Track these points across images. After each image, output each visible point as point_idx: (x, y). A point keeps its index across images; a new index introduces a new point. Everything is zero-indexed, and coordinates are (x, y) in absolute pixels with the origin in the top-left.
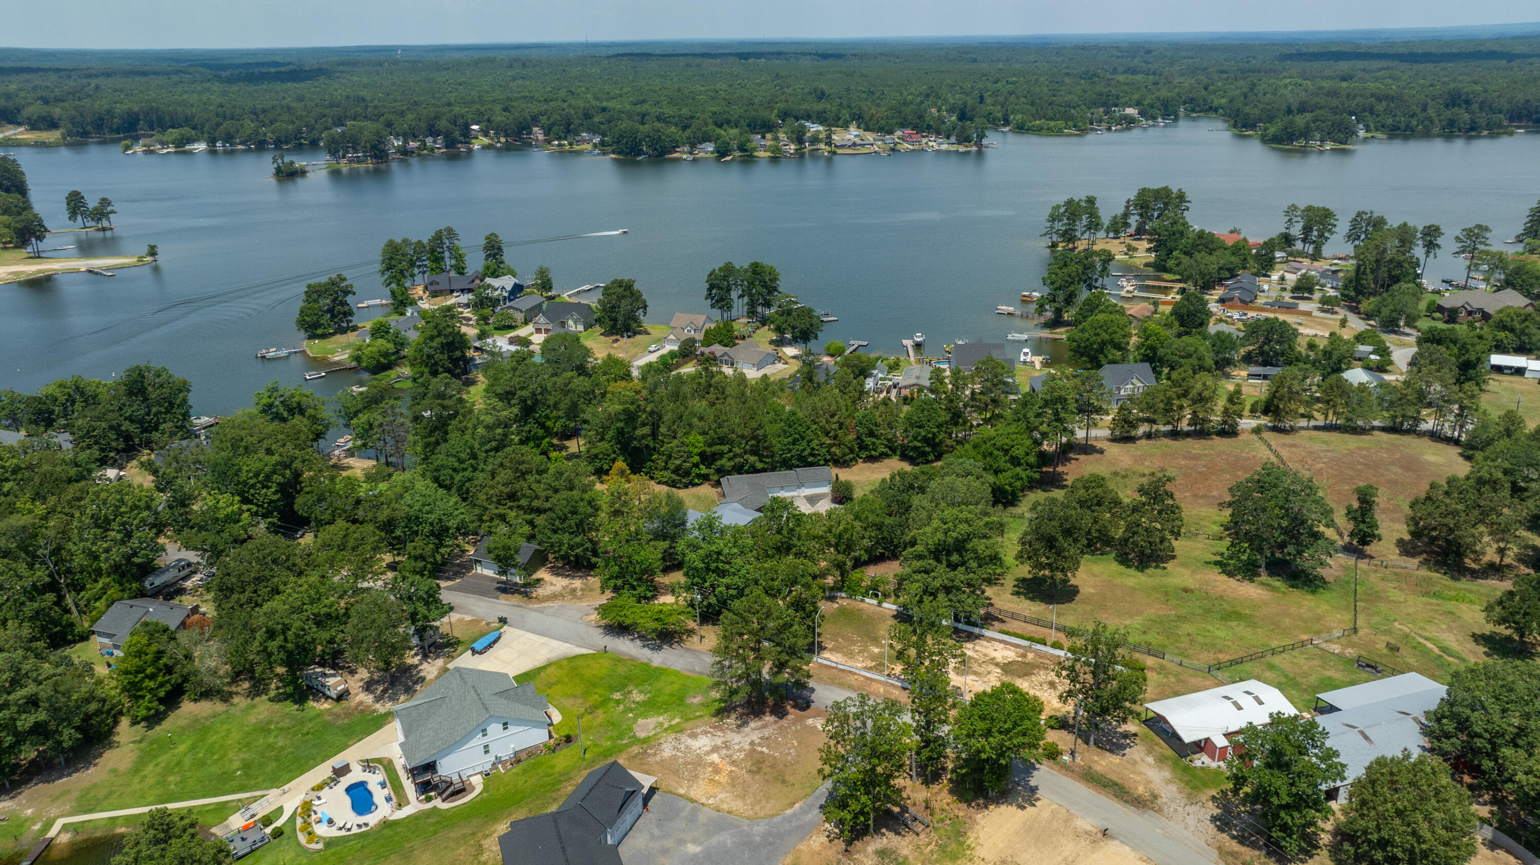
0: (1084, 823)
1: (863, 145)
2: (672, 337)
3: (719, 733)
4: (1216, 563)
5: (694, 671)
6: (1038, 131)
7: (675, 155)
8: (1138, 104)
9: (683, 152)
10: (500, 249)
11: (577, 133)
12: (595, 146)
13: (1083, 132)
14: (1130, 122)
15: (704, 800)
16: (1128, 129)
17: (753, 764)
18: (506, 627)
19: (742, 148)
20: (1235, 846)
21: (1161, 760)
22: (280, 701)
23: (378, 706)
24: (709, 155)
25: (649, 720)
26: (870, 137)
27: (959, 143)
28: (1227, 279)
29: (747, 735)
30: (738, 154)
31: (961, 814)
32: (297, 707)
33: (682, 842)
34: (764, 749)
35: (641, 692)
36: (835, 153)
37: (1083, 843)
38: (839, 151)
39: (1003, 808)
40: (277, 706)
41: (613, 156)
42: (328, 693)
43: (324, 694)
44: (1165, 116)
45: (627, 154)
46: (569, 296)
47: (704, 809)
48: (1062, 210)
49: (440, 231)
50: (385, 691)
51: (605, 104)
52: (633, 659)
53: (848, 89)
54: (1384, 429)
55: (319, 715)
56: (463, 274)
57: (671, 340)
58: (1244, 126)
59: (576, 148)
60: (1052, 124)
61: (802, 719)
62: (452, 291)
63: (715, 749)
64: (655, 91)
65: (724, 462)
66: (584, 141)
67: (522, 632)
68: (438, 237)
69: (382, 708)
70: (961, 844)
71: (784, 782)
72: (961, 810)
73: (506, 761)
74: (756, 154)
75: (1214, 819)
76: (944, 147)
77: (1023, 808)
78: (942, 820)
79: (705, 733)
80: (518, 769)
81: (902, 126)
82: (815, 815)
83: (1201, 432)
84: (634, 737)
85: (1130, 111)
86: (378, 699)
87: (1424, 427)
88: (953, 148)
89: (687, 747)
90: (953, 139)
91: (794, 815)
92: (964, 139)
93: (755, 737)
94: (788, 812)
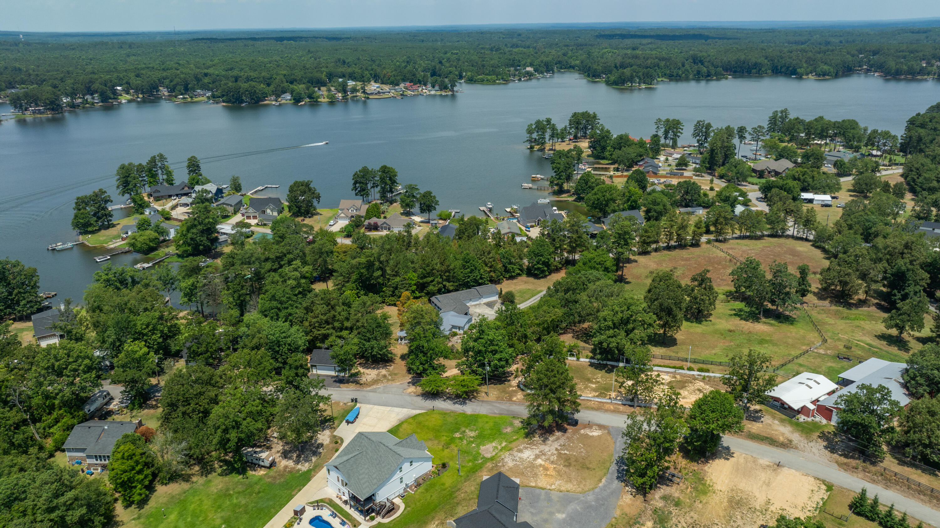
0: (764, 461)
1: (384, 93)
2: (342, 215)
3: (534, 447)
4: (735, 315)
5: (495, 413)
6: (482, 82)
7: (266, 102)
8: (531, 65)
9: (270, 100)
10: (198, 166)
11: (194, 89)
12: (208, 98)
13: (507, 82)
14: (530, 76)
15: (549, 487)
16: (530, 79)
17: (565, 462)
18: (358, 405)
19: (310, 97)
20: (843, 460)
21: (782, 421)
22: (226, 475)
23: (299, 466)
24: (288, 102)
25: (487, 446)
26: (386, 88)
27: (441, 90)
28: (639, 161)
29: (551, 445)
30: (307, 100)
31: (696, 468)
32: (241, 476)
33: (551, 514)
34: (566, 452)
35: (471, 430)
36: (368, 98)
37: (769, 472)
38: (370, 97)
39: (717, 461)
40: (227, 479)
41: (224, 104)
42: (262, 464)
43: (259, 465)
44: (548, 71)
45: (233, 103)
46: (252, 194)
47: (552, 492)
48: (534, 127)
49: (154, 157)
50: (299, 456)
51: (206, 71)
52: (453, 412)
53: (358, 59)
54: (769, 236)
55: (261, 478)
56: (172, 184)
57: (342, 217)
58: (594, 76)
59: (195, 100)
60: (489, 77)
61: (577, 431)
62: (170, 196)
63: (537, 457)
64: (237, 62)
65: (431, 288)
66: (200, 95)
67: (371, 406)
68: (153, 161)
69: (304, 467)
70: (704, 485)
71: (588, 468)
72: (694, 466)
73: (411, 486)
74: (319, 100)
75: (826, 447)
76: (433, 92)
77: (728, 459)
78: (687, 474)
79: (527, 448)
80: (421, 489)
81: (404, 80)
82: (617, 484)
83: (682, 246)
84: (484, 457)
85: (529, 69)
86: (297, 462)
87: (790, 233)
88: (439, 93)
89: (520, 458)
90: (437, 88)
91: (605, 486)
92: (444, 87)
93: (556, 445)
94: (600, 485)
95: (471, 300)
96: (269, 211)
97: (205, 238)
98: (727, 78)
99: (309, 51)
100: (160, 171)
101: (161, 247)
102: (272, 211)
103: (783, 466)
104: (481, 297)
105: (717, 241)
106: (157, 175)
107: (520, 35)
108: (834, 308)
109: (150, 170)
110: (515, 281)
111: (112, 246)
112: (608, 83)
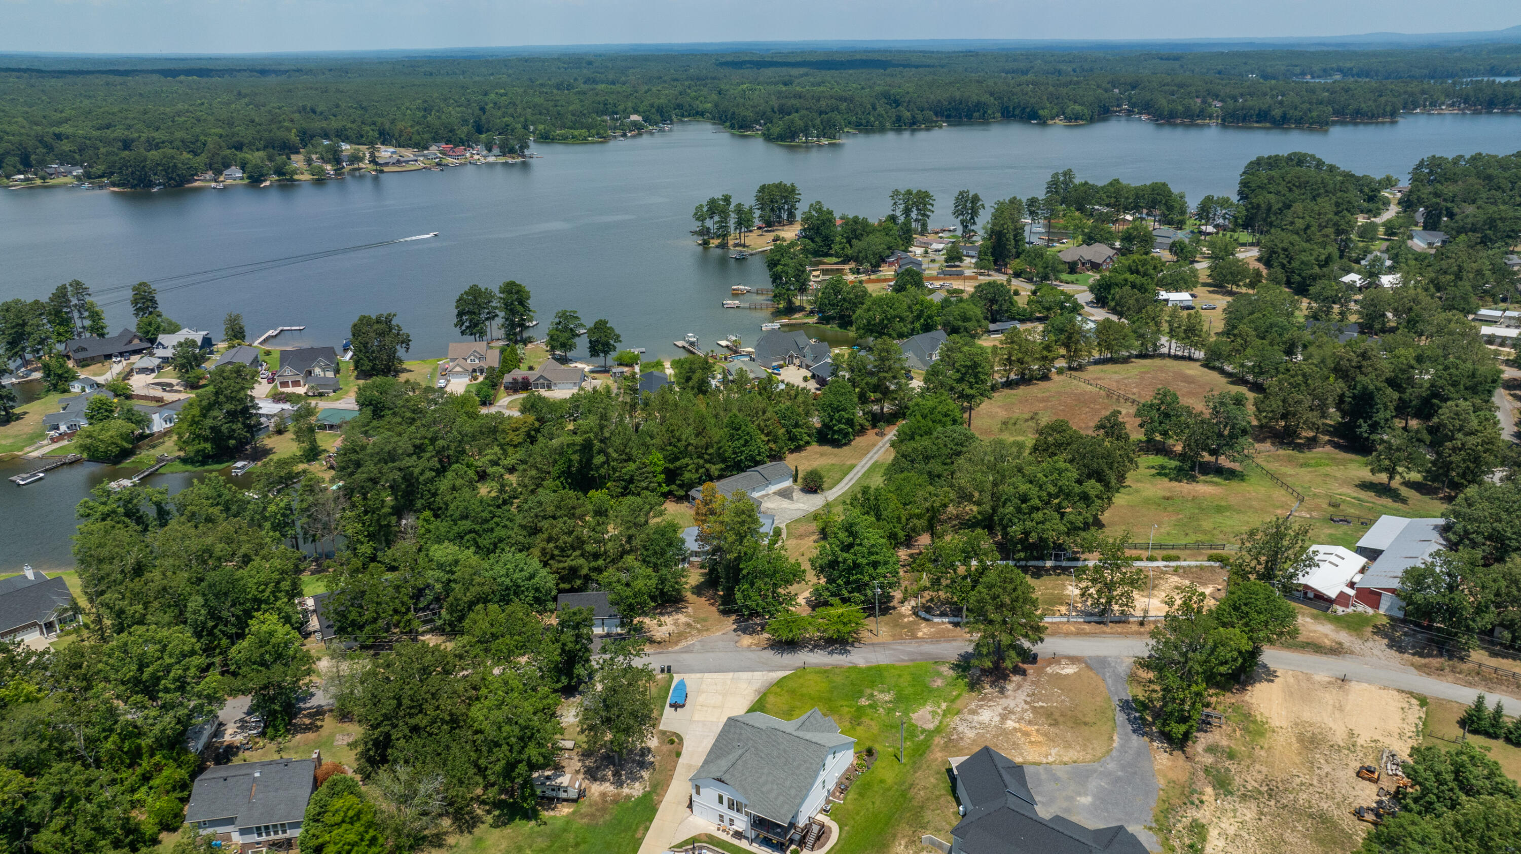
0: (1321, 677)
1: (407, 162)
2: (458, 369)
3: (991, 703)
4: (1159, 474)
5: (903, 660)
6: (564, 140)
7: (196, 184)
8: (636, 111)
9: (205, 180)
11: (44, 163)
12: (78, 178)
13: (605, 139)
14: (638, 129)
15: (1045, 761)
16: (640, 134)
17: (1047, 719)
18: (677, 678)
19: (279, 172)
21: (1315, 617)
22: (505, 824)
23: (626, 791)
24: (238, 182)
25: (920, 713)
26: (408, 153)
27: (504, 155)
29: (1015, 698)
30: (275, 178)
31: (1233, 701)
32: (533, 823)
33: (1070, 799)
34: (1041, 704)
35: (882, 692)
36: (382, 172)
37: (1334, 692)
38: (386, 169)
39: (1258, 685)
40: (508, 831)
41: (116, 189)
42: (563, 795)
43: (558, 799)
44: (664, 121)
45: (133, 187)
46: (261, 343)
47: (1054, 767)
48: (705, 209)
49: (64, 287)
50: (616, 774)
51: (57, 130)
52: (836, 667)
53: (337, 106)
54: (1137, 357)
55: (569, 820)
56: (102, 335)
57: (458, 372)
58: (741, 127)
59: (51, 182)
60: (576, 133)
61: (1040, 672)
62: (108, 357)
63: (1004, 718)
64: (113, 114)
65: (687, 476)
66: (58, 174)
67: (698, 675)
69: (636, 790)
70: (1255, 722)
71: (1086, 724)
72: (1229, 698)
73: (834, 793)
74: (296, 177)
75: (1390, 646)
76: (491, 159)
77: (1272, 681)
78: (1225, 711)
79: (981, 706)
80: (851, 795)
81: (435, 140)
82: (1137, 741)
84: (924, 731)
85: (635, 117)
86: (619, 784)
87: (1165, 350)
88: (502, 160)
89: (980, 723)
90: (496, 151)
91: (1122, 746)
92: (507, 150)
93: (1022, 696)
94: (1115, 745)
95: (754, 489)
96: (317, 371)
97: (240, 425)
98: (941, 127)
99: (239, 94)
100: (76, 314)
101: (140, 448)
102: (324, 370)
103: (1351, 681)
104: (768, 482)
105: (1070, 368)
106: (72, 318)
107: (590, 63)
108: (1281, 452)
109: (57, 313)
110: (803, 454)
111: (35, 454)
112: (768, 138)
